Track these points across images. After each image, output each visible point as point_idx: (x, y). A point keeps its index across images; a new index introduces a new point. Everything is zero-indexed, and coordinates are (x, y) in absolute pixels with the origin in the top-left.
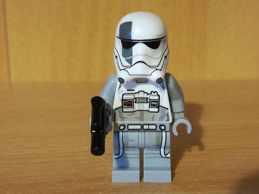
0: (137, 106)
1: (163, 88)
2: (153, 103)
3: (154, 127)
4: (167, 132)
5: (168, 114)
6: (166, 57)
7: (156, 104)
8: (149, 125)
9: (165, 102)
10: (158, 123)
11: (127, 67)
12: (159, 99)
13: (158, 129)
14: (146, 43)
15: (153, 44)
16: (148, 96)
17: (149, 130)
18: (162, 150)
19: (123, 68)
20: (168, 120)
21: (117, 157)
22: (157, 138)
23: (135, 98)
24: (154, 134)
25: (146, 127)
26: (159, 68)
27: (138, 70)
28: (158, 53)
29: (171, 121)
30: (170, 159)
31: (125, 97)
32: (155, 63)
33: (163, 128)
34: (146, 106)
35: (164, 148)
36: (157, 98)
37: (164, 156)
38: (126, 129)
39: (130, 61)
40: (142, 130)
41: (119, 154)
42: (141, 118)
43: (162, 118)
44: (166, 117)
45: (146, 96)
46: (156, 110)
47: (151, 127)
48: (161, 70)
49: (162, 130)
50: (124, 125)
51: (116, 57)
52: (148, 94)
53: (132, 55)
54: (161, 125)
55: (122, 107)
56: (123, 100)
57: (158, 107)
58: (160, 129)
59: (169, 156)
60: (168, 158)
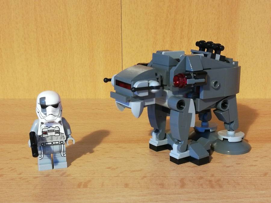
0: (49, 134)
1: (61, 124)
2: (57, 132)
3: (58, 143)
4: (64, 145)
5: (64, 136)
6: (61, 111)
7: (58, 132)
8: (55, 142)
9: (62, 131)
10: (60, 140)
11: (45, 117)
12: (59, 130)
13: (60, 143)
14: (52, 106)
15: (55, 106)
16: (54, 129)
17: (55, 144)
18: (62, 153)
19: (43, 117)
20: (64, 139)
21: (40, 158)
22: (60, 147)
23: (48, 130)
24: (58, 146)
25: (54, 143)
26: (59, 116)
27: (50, 118)
28: (58, 110)
29: (65, 139)
30: (66, 157)
31: (44, 130)
32: (57, 114)
33: (62, 142)
34: (53, 133)
35: (63, 152)
36: (59, 129)
37: (63, 156)
38: (45, 145)
39: (46, 114)
40: (52, 145)
41: (41, 157)
42: (52, 139)
43: (61, 138)
44: (63, 137)
45: (53, 129)
46: (58, 135)
47: (56, 143)
48: (60, 117)
49: (61, 144)
50: (43, 143)
51: (38, 112)
52: (54, 128)
53: (46, 111)
54: (61, 142)
55: (42, 135)
56: (42, 132)
57: (59, 133)
58: (61, 143)
59: (65, 155)
60: (65, 156)
